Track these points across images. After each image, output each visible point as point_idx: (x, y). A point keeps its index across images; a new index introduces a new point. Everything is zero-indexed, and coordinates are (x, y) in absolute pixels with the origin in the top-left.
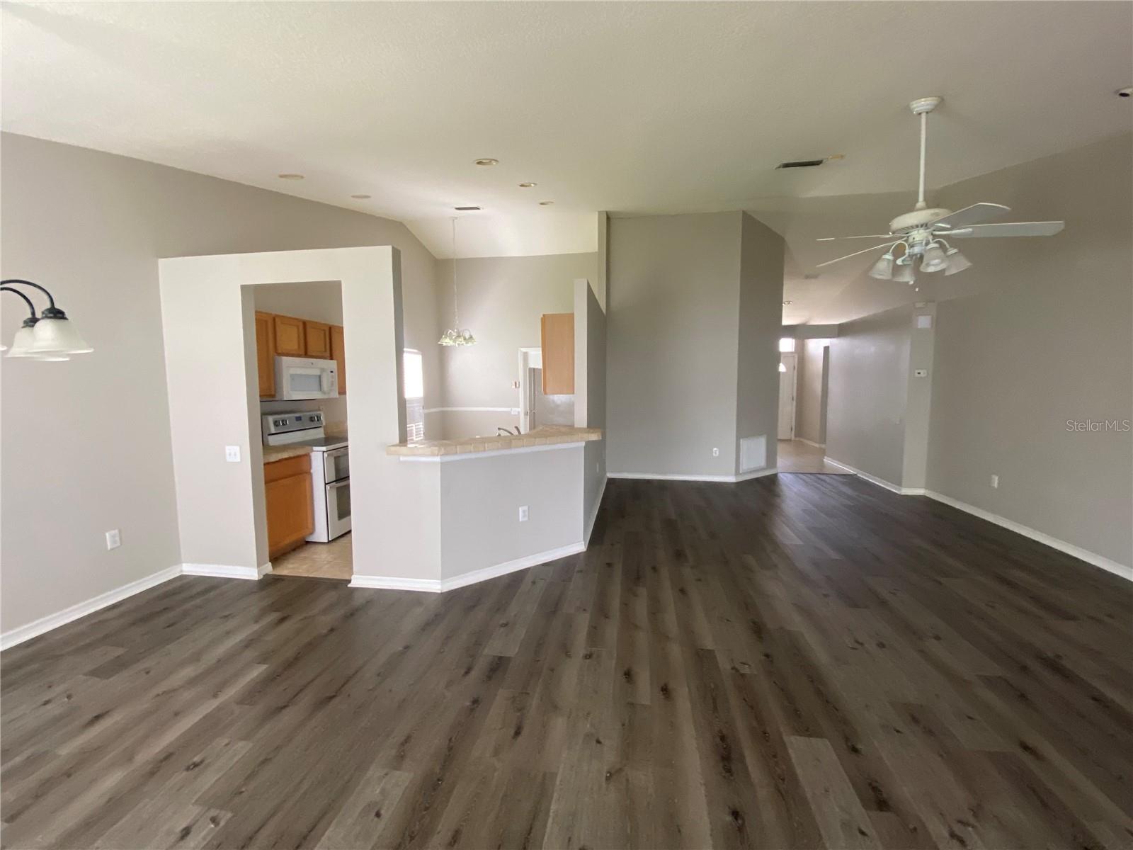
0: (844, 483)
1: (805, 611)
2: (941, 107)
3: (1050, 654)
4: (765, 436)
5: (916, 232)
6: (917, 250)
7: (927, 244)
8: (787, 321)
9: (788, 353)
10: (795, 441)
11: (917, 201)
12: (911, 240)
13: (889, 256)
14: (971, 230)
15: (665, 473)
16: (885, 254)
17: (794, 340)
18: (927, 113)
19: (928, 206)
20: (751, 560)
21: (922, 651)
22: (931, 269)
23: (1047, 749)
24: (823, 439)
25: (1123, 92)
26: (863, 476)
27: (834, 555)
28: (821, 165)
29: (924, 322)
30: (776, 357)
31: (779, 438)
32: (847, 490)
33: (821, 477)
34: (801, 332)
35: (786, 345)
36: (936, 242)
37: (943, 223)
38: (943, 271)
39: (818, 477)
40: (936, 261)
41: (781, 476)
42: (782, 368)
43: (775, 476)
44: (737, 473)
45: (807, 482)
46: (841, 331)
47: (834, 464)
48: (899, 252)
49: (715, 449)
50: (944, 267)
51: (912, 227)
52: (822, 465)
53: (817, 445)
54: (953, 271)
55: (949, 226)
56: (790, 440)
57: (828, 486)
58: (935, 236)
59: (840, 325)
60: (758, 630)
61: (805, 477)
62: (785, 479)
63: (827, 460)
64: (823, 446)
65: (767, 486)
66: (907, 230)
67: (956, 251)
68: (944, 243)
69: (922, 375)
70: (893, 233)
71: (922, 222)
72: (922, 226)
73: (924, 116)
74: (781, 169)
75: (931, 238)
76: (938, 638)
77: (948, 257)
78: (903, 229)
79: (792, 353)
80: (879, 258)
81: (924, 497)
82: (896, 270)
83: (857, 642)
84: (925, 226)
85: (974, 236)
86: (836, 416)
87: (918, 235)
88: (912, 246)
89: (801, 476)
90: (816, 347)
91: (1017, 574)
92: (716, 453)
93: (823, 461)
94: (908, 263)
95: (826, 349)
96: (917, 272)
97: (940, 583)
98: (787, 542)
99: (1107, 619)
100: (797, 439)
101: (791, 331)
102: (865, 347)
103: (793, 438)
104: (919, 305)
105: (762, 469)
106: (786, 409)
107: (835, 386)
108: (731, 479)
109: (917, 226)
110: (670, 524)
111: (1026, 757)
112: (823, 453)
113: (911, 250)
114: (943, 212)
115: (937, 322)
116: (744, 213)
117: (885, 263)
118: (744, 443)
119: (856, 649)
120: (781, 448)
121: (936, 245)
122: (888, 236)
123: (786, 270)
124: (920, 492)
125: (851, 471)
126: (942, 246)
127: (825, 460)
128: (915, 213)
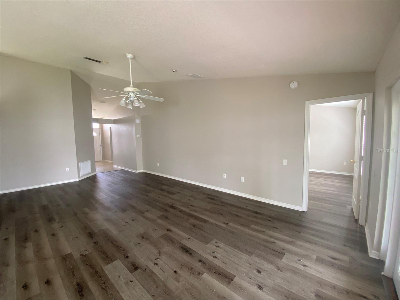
0: (119, 173)
1: (109, 220)
2: (134, 58)
3: (171, 204)
4: (90, 160)
5: (131, 94)
6: (132, 99)
7: (134, 98)
8: (94, 117)
9: (96, 129)
10: (102, 161)
11: (130, 84)
12: (130, 96)
13: (124, 99)
14: (144, 96)
15: (40, 184)
16: (123, 98)
17: (98, 124)
18: (131, 59)
19: (133, 87)
20: (86, 210)
21: (144, 217)
22: (136, 106)
23: (172, 228)
24: (112, 160)
25: (173, 70)
26: (126, 169)
27: (118, 197)
28: (100, 63)
29: (138, 121)
30: (92, 130)
31: (96, 161)
32: (122, 175)
33: (113, 172)
34: (101, 121)
35: (95, 126)
36: (137, 98)
37: (138, 93)
38: (139, 107)
39: (111, 172)
40: (137, 103)
41: (98, 174)
42: (95, 134)
43: (96, 175)
44: (79, 177)
45: (107, 175)
46: (115, 122)
47: (116, 167)
48: (127, 98)
49: (67, 169)
50: (139, 105)
51: (130, 92)
52: (113, 168)
53: (110, 161)
54: (141, 107)
55: (139, 94)
56: (101, 161)
57: (115, 175)
58: (136, 96)
59: (114, 120)
60: (91, 235)
61: (107, 173)
62: (99, 175)
63: (115, 166)
64: (113, 161)
65: (93, 180)
66: (129, 92)
67: (141, 101)
68: (139, 99)
69: (139, 136)
70: (125, 92)
71: (132, 91)
72: (132, 92)
73: (130, 59)
74: (85, 59)
75: (135, 96)
76: (148, 211)
77: (140, 103)
78: (127, 92)
79: (98, 129)
80: (121, 99)
81: (143, 172)
82: (127, 104)
83: (126, 223)
84: (133, 92)
85: (145, 98)
86: (116, 151)
87: (132, 95)
88: (130, 98)
89: (106, 173)
90: (107, 127)
91: (164, 187)
92: (68, 170)
93: (113, 167)
94: (130, 102)
95: (110, 128)
96: (133, 106)
97: (147, 195)
98: (101, 198)
99: (180, 192)
100: (103, 160)
101: (97, 121)
102: (123, 128)
103: (102, 160)
104: (136, 116)
105: (90, 173)
106: (98, 149)
107: (115, 140)
108: (77, 180)
109: (131, 92)
110: (44, 208)
111: (168, 233)
112: (113, 164)
113: (130, 99)
114: (137, 90)
115: (141, 122)
116: (71, 71)
117: (123, 101)
118: (81, 165)
119: (126, 225)
120: (97, 164)
121: (137, 99)
122: (123, 93)
123: (92, 98)
124: (142, 171)
125: (122, 168)
126: (138, 99)
127: (113, 166)
128: (130, 88)
